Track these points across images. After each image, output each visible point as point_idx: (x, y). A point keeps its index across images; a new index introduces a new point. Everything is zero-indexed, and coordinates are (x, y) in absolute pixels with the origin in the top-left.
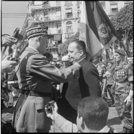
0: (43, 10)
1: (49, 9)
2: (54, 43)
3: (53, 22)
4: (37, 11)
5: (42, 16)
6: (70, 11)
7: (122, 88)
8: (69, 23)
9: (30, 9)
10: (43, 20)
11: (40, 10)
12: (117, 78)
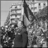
0: (15, 10)
1: (17, 10)
3: (19, 14)
4: (13, 10)
5: (15, 12)
7: (39, 38)
10: (15, 13)
11: (14, 10)
12: (37, 34)
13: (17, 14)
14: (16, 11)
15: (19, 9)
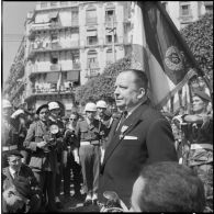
0: (50, 31)
1: (60, 30)
2: (67, 85)
3: (66, 51)
4: (39, 32)
5: (48, 40)
6: (93, 34)
8: (92, 52)
9: (28, 29)
10: (50, 48)
11: (45, 32)
13: (60, 52)
14: (53, 38)
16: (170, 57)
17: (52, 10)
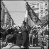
6: (42, 9)
15: (36, 9)
16: (34, 19)
17: (33, 5)
